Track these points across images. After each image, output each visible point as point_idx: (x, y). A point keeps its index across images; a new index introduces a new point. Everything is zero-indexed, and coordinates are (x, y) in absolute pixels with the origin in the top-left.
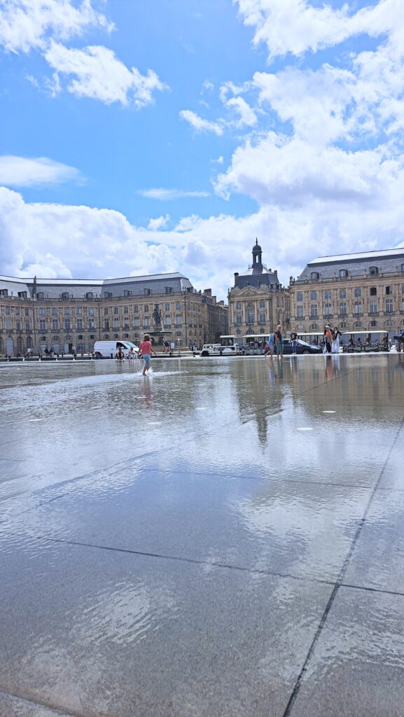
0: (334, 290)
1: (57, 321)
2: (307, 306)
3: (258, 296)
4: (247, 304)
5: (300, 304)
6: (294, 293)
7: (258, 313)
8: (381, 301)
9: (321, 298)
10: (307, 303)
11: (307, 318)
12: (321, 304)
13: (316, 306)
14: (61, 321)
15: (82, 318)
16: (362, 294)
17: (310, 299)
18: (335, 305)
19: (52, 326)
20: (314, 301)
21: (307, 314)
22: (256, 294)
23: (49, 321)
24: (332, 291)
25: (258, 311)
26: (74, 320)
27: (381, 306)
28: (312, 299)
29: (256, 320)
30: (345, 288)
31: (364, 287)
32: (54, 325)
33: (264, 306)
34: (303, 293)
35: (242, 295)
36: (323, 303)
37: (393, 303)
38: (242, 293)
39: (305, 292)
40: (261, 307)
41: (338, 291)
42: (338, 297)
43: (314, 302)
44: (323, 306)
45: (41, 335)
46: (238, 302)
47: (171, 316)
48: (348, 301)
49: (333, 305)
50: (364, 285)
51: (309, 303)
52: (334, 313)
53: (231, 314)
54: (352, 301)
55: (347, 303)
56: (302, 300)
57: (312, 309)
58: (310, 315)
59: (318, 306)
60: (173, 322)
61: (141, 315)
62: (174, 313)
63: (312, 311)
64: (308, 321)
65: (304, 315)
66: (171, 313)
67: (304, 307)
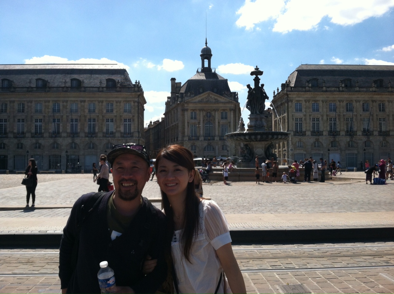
0: (340, 101)
2: (308, 118)
3: (221, 105)
4: (205, 113)
5: (299, 115)
6: (292, 101)
7: (219, 126)
9: (325, 110)
10: (307, 115)
11: (308, 133)
12: (325, 118)
13: (318, 119)
16: (370, 110)
17: (311, 110)
18: (342, 120)
21: (308, 128)
22: (217, 102)
24: (338, 103)
25: (219, 122)
29: (217, 133)
30: (352, 101)
31: (373, 101)
33: (226, 118)
34: (304, 103)
35: (200, 102)
36: (327, 115)
38: (200, 99)
39: (306, 101)
40: (222, 118)
41: (345, 103)
42: (345, 111)
43: (316, 115)
44: (327, 119)
46: (193, 110)
47: (116, 120)
48: (356, 116)
49: (339, 119)
50: (374, 99)
51: (310, 115)
52: (340, 129)
53: (184, 125)
54: (361, 115)
55: (354, 118)
56: (301, 111)
57: (313, 123)
58: (312, 130)
59: (320, 119)
60: (118, 129)
61: (65, 117)
62: (121, 116)
63: (313, 125)
64: (310, 138)
65: (304, 130)
66: (116, 116)
67: (305, 119)
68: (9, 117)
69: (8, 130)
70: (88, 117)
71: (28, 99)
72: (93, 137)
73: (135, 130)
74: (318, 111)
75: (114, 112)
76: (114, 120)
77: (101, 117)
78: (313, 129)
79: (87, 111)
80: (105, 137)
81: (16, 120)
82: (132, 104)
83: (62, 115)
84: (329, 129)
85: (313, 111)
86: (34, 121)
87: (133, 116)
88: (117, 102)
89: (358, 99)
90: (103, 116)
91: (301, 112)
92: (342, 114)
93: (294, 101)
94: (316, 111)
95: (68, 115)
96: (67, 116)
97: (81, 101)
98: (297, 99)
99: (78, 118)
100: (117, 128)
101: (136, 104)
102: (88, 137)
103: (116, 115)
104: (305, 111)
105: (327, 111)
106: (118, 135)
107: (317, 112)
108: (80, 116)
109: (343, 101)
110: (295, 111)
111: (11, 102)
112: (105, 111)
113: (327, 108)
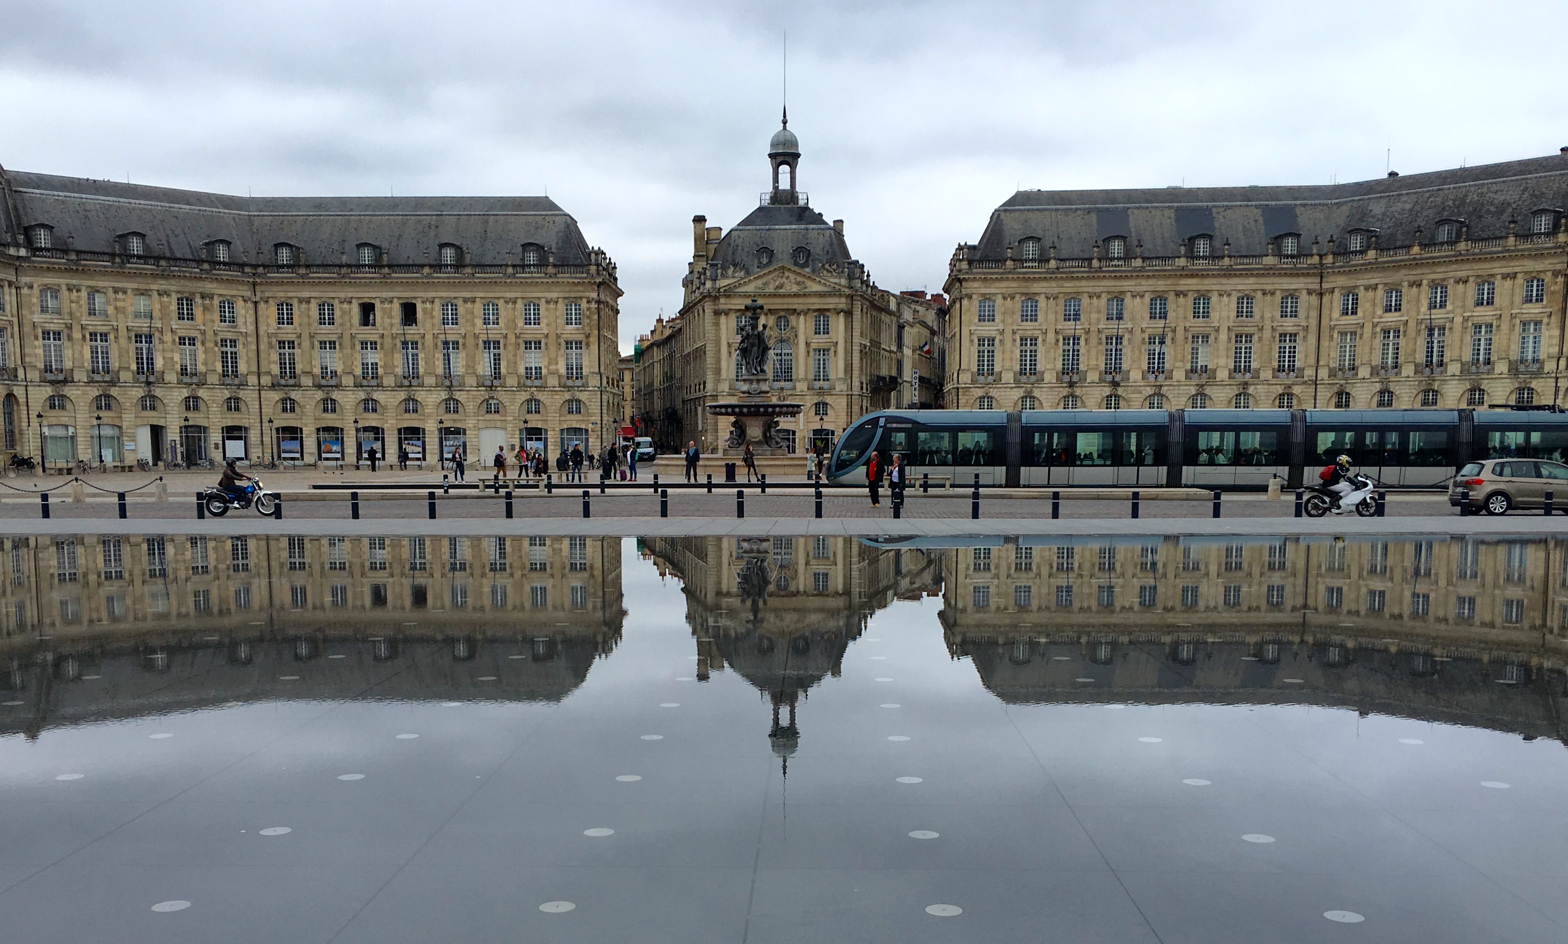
0: (1090, 296)
1: (104, 336)
2: (1008, 337)
3: (812, 299)
5: (987, 330)
6: (970, 297)
7: (807, 353)
8: (1223, 336)
9: (1051, 317)
10: (1008, 332)
11: (1008, 377)
12: (1051, 337)
13: (1034, 340)
14: (123, 341)
15: (193, 333)
16: (1171, 315)
17: (1018, 317)
18: (1094, 341)
19: (87, 354)
20: (1029, 325)
21: (1007, 364)
22: (804, 291)
23: (77, 335)
24: (1086, 301)
26: (168, 337)
27: (1223, 352)
28: (1024, 317)
29: (799, 372)
32: (94, 351)
33: (827, 332)
34: (999, 300)
35: (759, 291)
36: (1057, 332)
37: (1255, 346)
39: (1005, 298)
41: (1104, 300)
42: (1103, 317)
43: (1030, 330)
44: (1057, 340)
45: (48, 391)
47: (546, 344)
48: (1131, 331)
49: (1086, 340)
50: (1179, 288)
51: (1014, 333)
52: (1088, 365)
53: (719, 351)
54: (1143, 331)
55: (1127, 337)
56: (993, 320)
57: (1021, 351)
58: (1018, 368)
59: (1040, 340)
60: (552, 367)
61: (429, 337)
62: (558, 336)
63: (1021, 356)
64: (1012, 388)
65: (997, 368)
66: (547, 336)
67: (1001, 341)
68: (300, 336)
69: (299, 368)
70: (484, 337)
71: (342, 295)
72: (496, 387)
73: (592, 370)
74: (1036, 320)
75: (543, 325)
76: (543, 344)
77: (512, 338)
78: (1021, 365)
79: (479, 322)
80: (525, 386)
81: (317, 344)
82: (584, 305)
83: (423, 332)
84: (1061, 367)
85: (1022, 321)
86: (358, 347)
87: (588, 336)
88: (548, 302)
89: (1138, 289)
90: (517, 337)
91: (991, 323)
92: (1094, 328)
93: (974, 296)
94: (1031, 320)
95: (435, 332)
96: (435, 336)
97: (465, 301)
98: (983, 291)
99: (461, 341)
100: (549, 363)
101: (594, 306)
102: (483, 386)
103: (546, 332)
104: (1003, 321)
105: (1056, 321)
106: (552, 381)
107: (1033, 323)
108: (465, 337)
109: (1099, 297)
110: (977, 320)
111: (301, 300)
112: (521, 323)
113: (1056, 313)
